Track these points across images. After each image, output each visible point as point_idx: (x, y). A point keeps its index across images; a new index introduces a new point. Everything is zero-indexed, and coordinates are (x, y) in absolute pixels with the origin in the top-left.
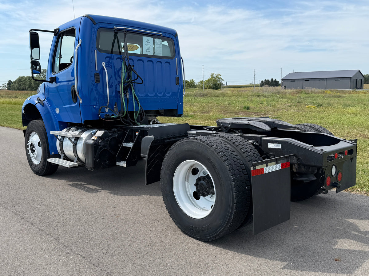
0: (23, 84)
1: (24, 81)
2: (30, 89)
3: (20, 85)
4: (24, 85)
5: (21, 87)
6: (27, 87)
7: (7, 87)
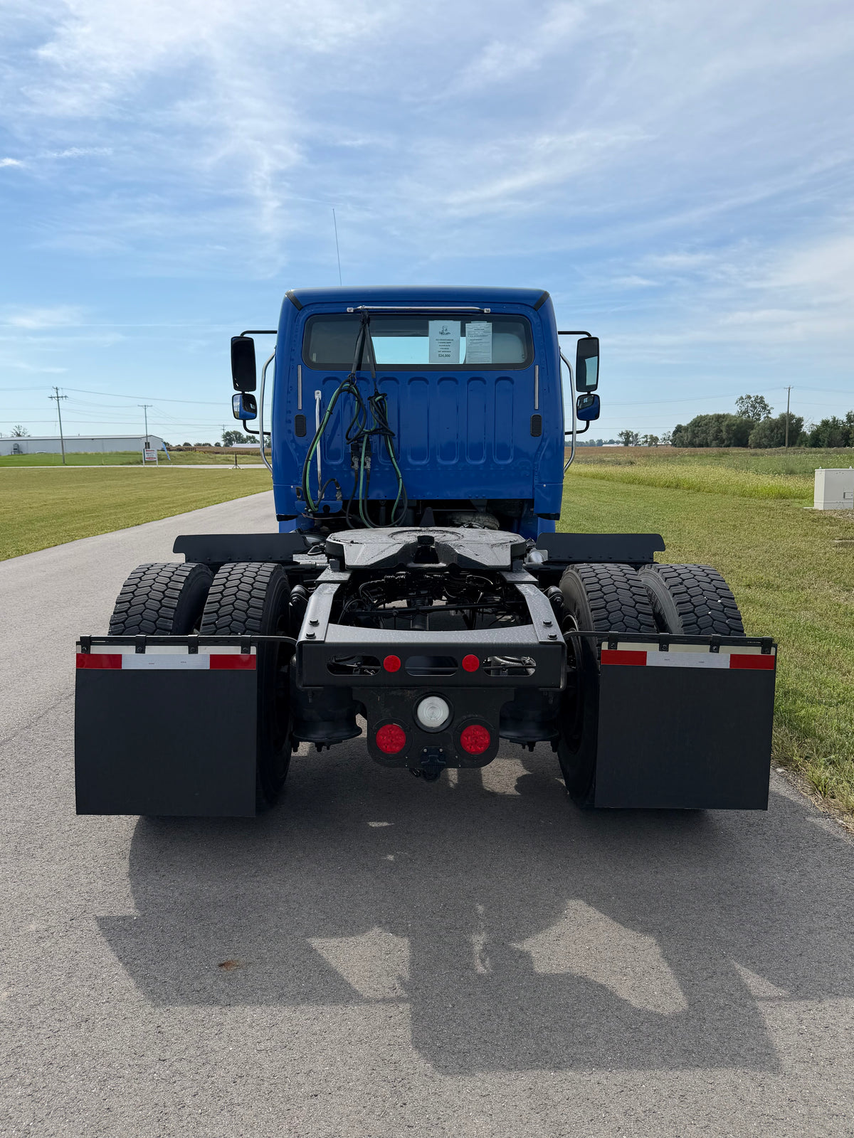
0: (704, 432)
1: (706, 425)
2: (716, 444)
3: (695, 435)
4: (703, 435)
5: (697, 441)
6: (710, 438)
7: (671, 441)
